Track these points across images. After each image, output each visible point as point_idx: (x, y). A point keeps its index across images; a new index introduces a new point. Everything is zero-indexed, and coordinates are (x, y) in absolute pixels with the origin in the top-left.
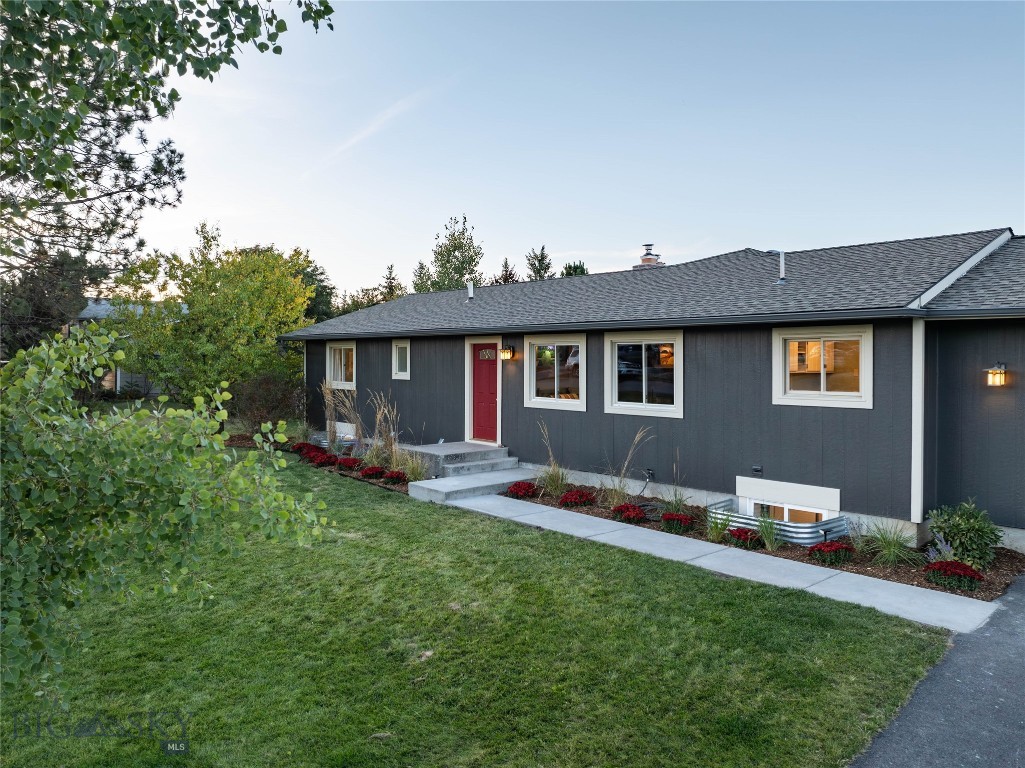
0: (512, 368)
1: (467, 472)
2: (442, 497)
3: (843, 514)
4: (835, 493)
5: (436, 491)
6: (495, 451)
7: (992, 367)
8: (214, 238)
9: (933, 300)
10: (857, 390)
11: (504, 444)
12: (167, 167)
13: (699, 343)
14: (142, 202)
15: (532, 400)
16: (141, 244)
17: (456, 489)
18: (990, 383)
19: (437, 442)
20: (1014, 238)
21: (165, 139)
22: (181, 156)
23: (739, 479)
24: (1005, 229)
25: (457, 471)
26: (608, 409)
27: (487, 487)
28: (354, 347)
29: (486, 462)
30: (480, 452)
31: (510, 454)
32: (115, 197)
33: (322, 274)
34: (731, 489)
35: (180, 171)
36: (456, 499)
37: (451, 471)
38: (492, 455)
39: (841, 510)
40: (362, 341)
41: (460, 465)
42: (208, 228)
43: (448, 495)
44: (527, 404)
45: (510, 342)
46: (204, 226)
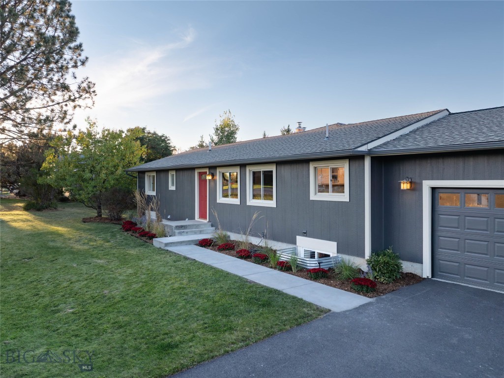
0: (212, 183)
1: (186, 234)
2: (163, 245)
3: (339, 255)
4: (334, 244)
5: (162, 243)
6: (205, 224)
7: (403, 180)
8: (95, 123)
9: (378, 146)
10: (344, 192)
11: (209, 221)
12: (87, 89)
13: (282, 170)
14: (75, 107)
15: (221, 200)
16: (75, 127)
17: (172, 241)
18: (402, 188)
19: (185, 220)
20: (450, 114)
21: (85, 77)
22: (94, 84)
23: (298, 237)
24: (444, 110)
25: (180, 234)
26: (248, 203)
27: (189, 241)
28: (154, 174)
29: (197, 229)
30: (195, 225)
31: (212, 226)
32: (61, 104)
33: (169, 140)
34: (294, 242)
35: (94, 92)
36: (171, 246)
37: (177, 233)
38: (202, 226)
39: (338, 253)
40: (159, 171)
41: (183, 231)
42: (90, 118)
43: (167, 245)
44: (218, 201)
45: (212, 171)
46: (88, 118)
